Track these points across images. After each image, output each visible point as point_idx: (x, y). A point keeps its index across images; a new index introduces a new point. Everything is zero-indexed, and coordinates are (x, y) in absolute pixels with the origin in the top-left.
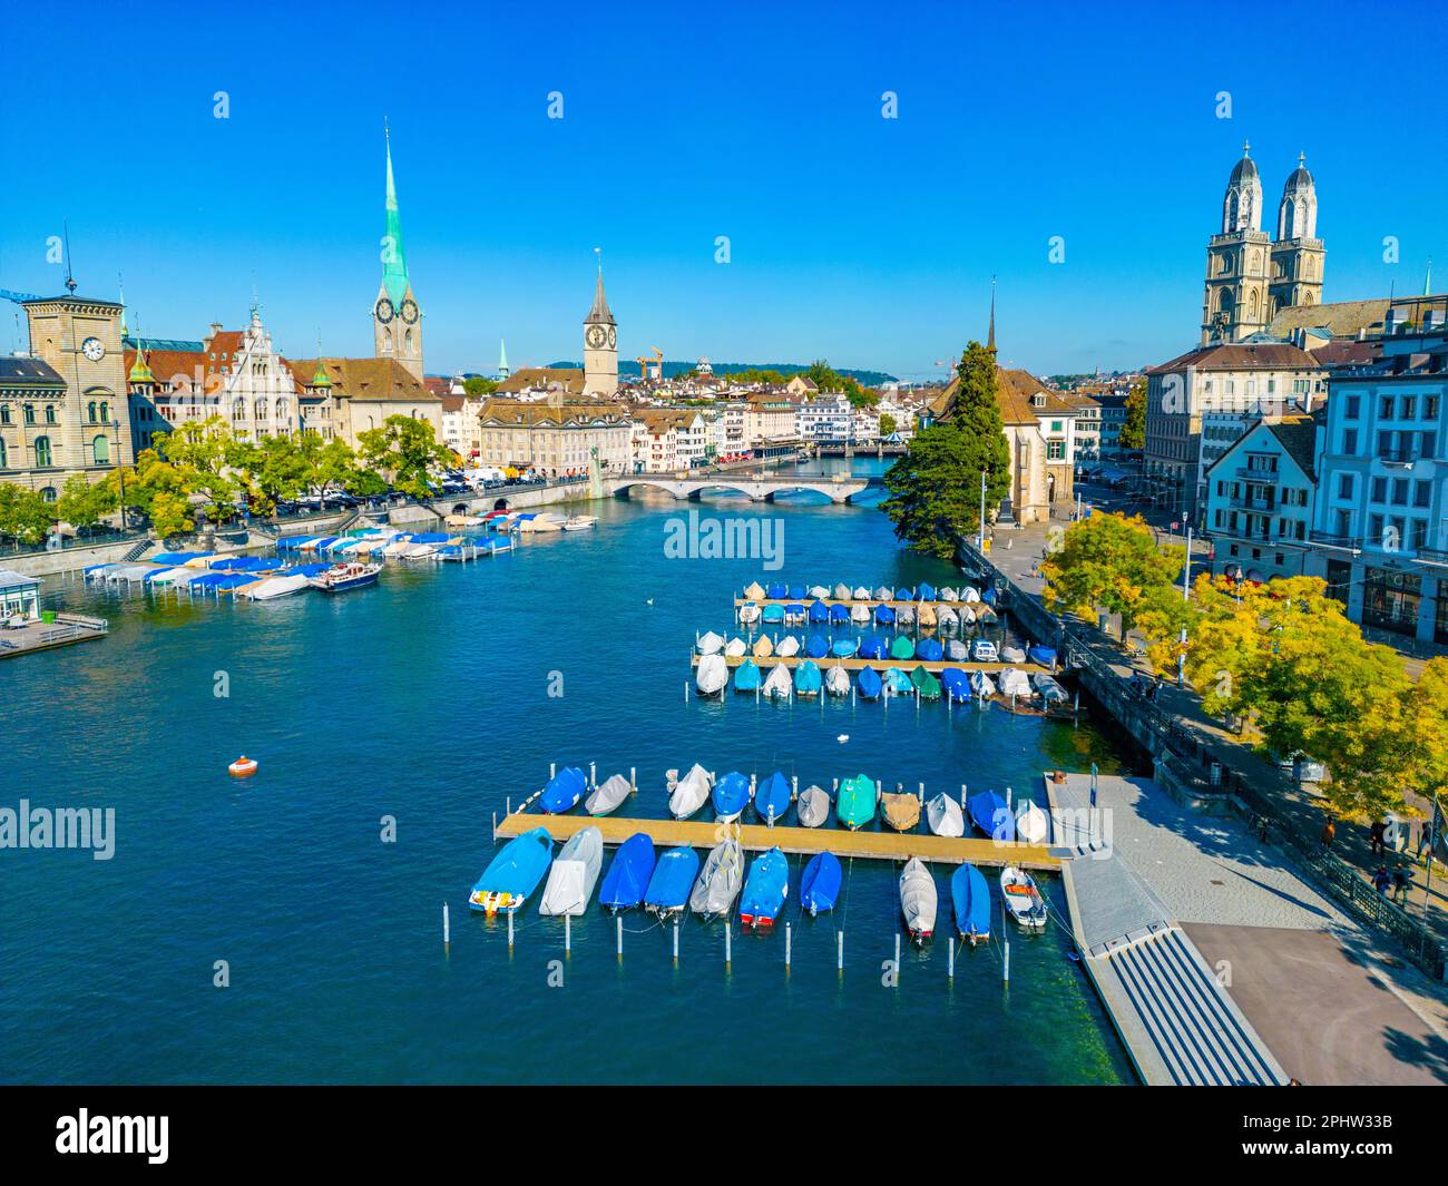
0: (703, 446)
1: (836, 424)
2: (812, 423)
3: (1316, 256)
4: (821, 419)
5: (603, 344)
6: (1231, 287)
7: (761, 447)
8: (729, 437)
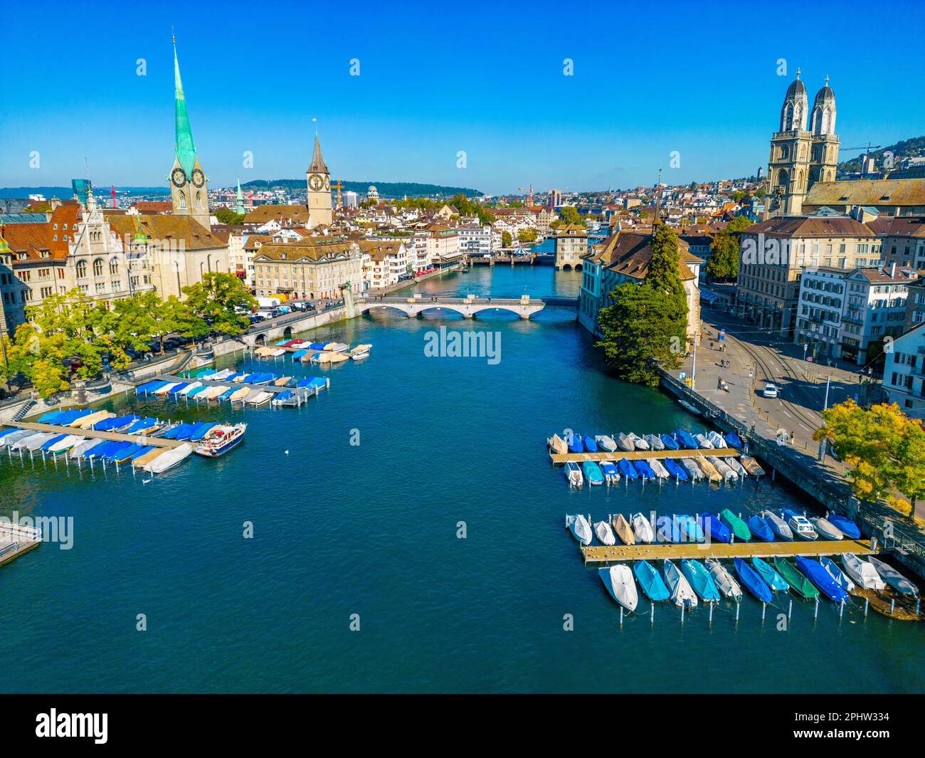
0: (404, 266)
1: (482, 242)
2: (465, 241)
3: (834, 147)
4: (471, 239)
5: (321, 188)
6: (787, 169)
7: (438, 262)
8: (419, 257)
